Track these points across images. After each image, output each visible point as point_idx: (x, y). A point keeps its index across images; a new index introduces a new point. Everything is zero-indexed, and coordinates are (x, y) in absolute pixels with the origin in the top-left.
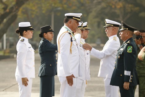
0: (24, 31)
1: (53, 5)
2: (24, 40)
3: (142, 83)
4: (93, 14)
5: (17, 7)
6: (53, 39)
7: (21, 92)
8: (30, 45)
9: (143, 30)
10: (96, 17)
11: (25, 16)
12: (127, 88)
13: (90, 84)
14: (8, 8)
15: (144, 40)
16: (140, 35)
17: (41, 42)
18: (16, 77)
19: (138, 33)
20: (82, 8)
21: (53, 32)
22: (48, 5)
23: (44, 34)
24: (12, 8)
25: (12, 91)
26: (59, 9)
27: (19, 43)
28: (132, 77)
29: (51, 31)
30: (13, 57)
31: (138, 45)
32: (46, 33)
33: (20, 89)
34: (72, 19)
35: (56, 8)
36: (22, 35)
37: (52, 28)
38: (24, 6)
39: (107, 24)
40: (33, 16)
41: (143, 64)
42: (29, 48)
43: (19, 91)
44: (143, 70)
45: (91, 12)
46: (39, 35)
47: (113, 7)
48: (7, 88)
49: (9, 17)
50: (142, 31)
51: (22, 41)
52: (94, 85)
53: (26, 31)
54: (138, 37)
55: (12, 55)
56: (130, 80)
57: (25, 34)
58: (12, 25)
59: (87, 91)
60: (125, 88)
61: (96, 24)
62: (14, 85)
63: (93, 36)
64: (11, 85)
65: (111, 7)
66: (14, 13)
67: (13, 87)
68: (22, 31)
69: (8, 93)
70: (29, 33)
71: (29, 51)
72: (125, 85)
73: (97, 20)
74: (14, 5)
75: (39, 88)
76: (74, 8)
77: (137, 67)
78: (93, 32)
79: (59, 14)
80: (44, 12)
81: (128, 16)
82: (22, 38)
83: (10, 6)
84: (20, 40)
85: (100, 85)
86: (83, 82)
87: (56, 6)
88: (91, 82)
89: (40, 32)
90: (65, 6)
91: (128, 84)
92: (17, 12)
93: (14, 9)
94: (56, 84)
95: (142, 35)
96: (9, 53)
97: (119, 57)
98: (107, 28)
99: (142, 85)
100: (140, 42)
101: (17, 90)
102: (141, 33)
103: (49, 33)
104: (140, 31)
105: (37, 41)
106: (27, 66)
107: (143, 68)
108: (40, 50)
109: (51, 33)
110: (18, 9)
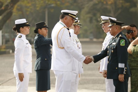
0: (21, 28)
1: (47, 2)
2: (21, 36)
3: (134, 75)
4: (86, 9)
5: (12, 5)
6: (47, 34)
7: (19, 86)
8: (28, 42)
9: (134, 25)
10: (88, 13)
11: (20, 13)
12: (122, 80)
13: (84, 78)
14: (4, 6)
15: (134, 34)
16: (131, 29)
17: (36, 38)
18: (14, 72)
19: (129, 28)
20: (75, 4)
21: (47, 28)
22: (42, 2)
23: (39, 29)
24: (7, 6)
25: (8, 85)
26: (53, 5)
27: (17, 39)
28: (126, 69)
29: (46, 27)
30: (9, 53)
31: (129, 39)
32: (41, 29)
33: (17, 83)
34: (68, 16)
35: (50, 4)
36: (19, 32)
37: (46, 24)
38: (19, 3)
39: (103, 20)
40: (28, 13)
41: (135, 57)
42: (27, 44)
43: (16, 85)
44: (135, 63)
45: (83, 8)
46: (34, 31)
47: (105, 3)
48: (4, 82)
49: (5, 14)
50: (132, 26)
51: (19, 37)
52: (87, 78)
53: (23, 27)
54: (129, 31)
55: (8, 50)
56: (124, 72)
57: (22, 30)
58: (8, 22)
59: (80, 84)
60: (120, 80)
61: (88, 19)
62: (11, 79)
63: (86, 31)
64: (8, 80)
65: (103, 3)
66: (9, 11)
67: (10, 81)
68: (18, 28)
69: (5, 87)
70: (25, 29)
71: (27, 47)
72: (120, 77)
73: (89, 15)
74: (9, 3)
75: (35, 82)
76: (67, 4)
77: (129, 60)
78: (85, 27)
79: (52, 11)
80: (38, 9)
81: (120, 11)
82: (19, 34)
83: (6, 4)
84: (18, 36)
85: (93, 78)
86: (77, 76)
87: (49, 3)
88: (84, 75)
89: (34, 29)
90: (59, 3)
91: (123, 76)
92: (13, 9)
93: (10, 7)
94: (51, 78)
95: (133, 30)
96: (5, 49)
97: (112, 51)
98: (103, 25)
99: (134, 77)
100: (131, 37)
101: (14, 84)
102: (132, 28)
103: (43, 29)
104: (130, 26)
105: (31, 37)
106: (25, 61)
107: (135, 61)
108: (35, 45)
109: (46, 29)
110: (13, 7)
